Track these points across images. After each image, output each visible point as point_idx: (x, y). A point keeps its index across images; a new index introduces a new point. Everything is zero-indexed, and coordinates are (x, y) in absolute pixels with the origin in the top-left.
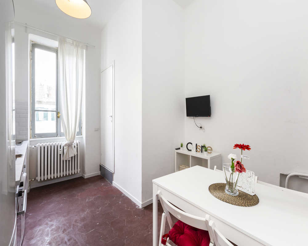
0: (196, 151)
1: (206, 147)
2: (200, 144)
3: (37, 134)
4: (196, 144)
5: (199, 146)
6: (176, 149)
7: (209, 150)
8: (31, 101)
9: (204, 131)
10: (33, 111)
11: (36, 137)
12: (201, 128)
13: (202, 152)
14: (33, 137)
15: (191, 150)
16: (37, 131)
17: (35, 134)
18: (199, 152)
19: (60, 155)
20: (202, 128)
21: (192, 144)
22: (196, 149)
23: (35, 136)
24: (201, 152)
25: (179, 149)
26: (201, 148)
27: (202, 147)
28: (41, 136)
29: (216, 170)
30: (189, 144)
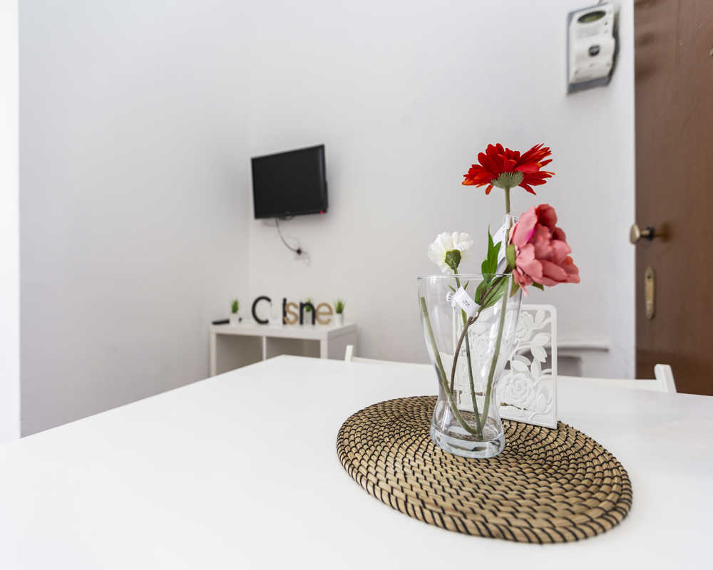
0: (284, 323)
1: (316, 307)
2: (296, 298)
4: (285, 300)
5: (295, 306)
6: (216, 323)
7: (324, 314)
9: (307, 261)
12: (299, 252)
13: (301, 322)
15: (266, 322)
18: (292, 323)
20: (302, 255)
21: (269, 300)
22: (285, 314)
24: (298, 322)
25: (227, 322)
26: (297, 311)
27: (302, 306)
29: (352, 360)
30: (262, 303)
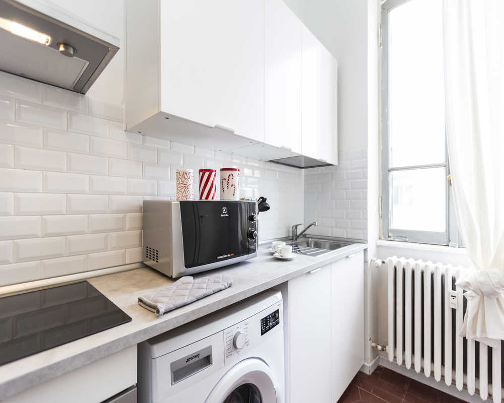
3: (394, 231)
8: (381, 147)
10: (386, 171)
11: (392, 239)
14: (384, 237)
16: (396, 223)
17: (389, 231)
19: (454, 311)
23: (390, 234)
28: (402, 236)
